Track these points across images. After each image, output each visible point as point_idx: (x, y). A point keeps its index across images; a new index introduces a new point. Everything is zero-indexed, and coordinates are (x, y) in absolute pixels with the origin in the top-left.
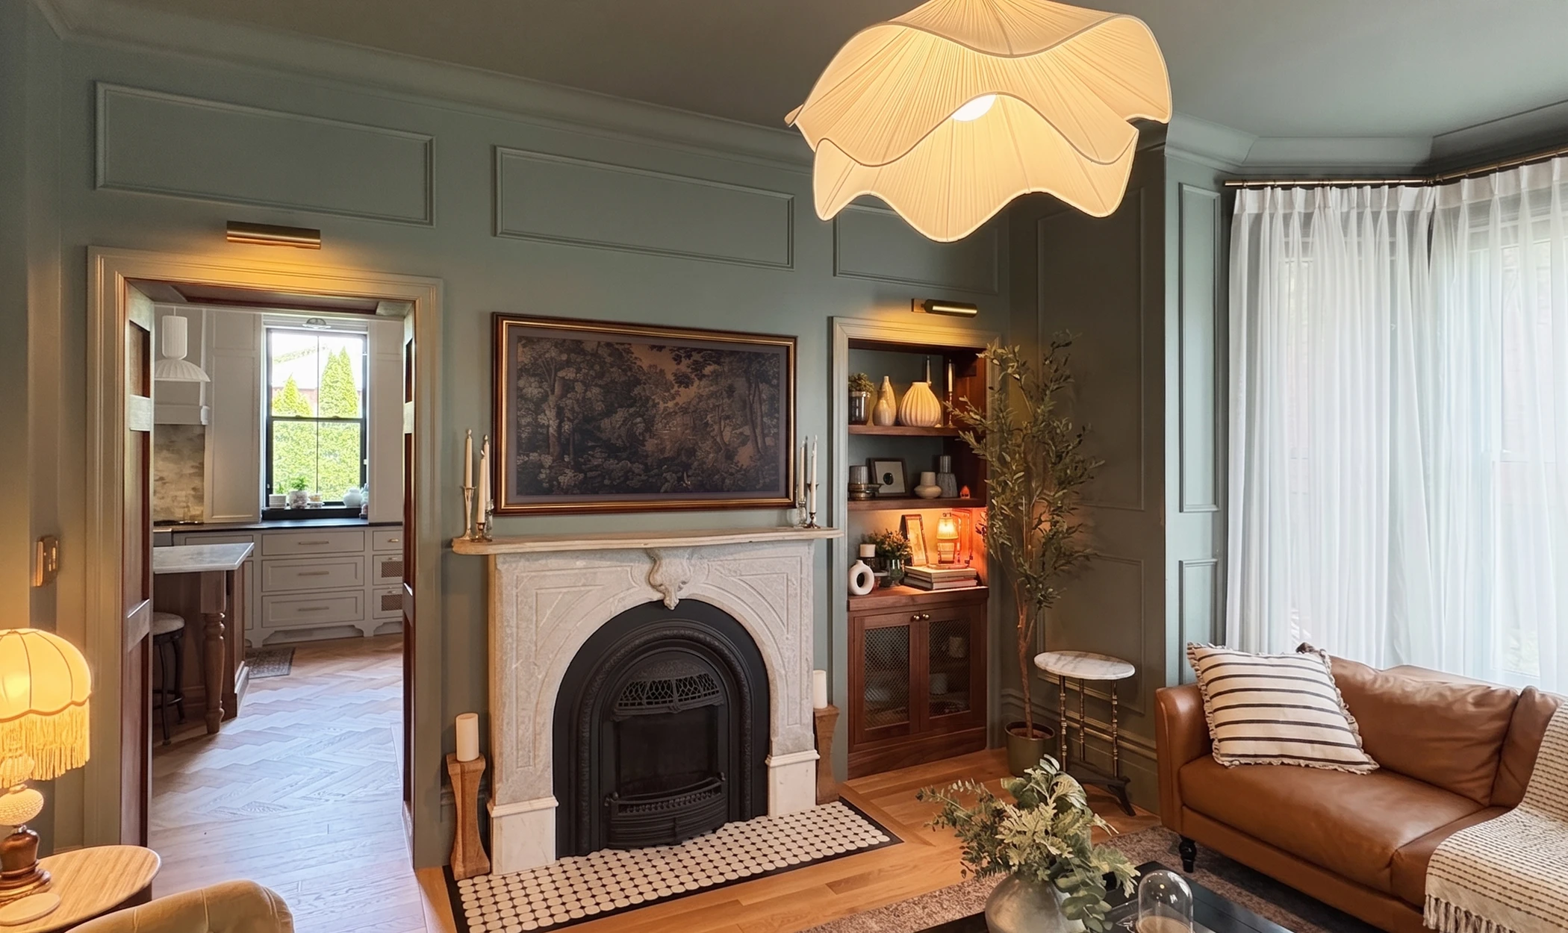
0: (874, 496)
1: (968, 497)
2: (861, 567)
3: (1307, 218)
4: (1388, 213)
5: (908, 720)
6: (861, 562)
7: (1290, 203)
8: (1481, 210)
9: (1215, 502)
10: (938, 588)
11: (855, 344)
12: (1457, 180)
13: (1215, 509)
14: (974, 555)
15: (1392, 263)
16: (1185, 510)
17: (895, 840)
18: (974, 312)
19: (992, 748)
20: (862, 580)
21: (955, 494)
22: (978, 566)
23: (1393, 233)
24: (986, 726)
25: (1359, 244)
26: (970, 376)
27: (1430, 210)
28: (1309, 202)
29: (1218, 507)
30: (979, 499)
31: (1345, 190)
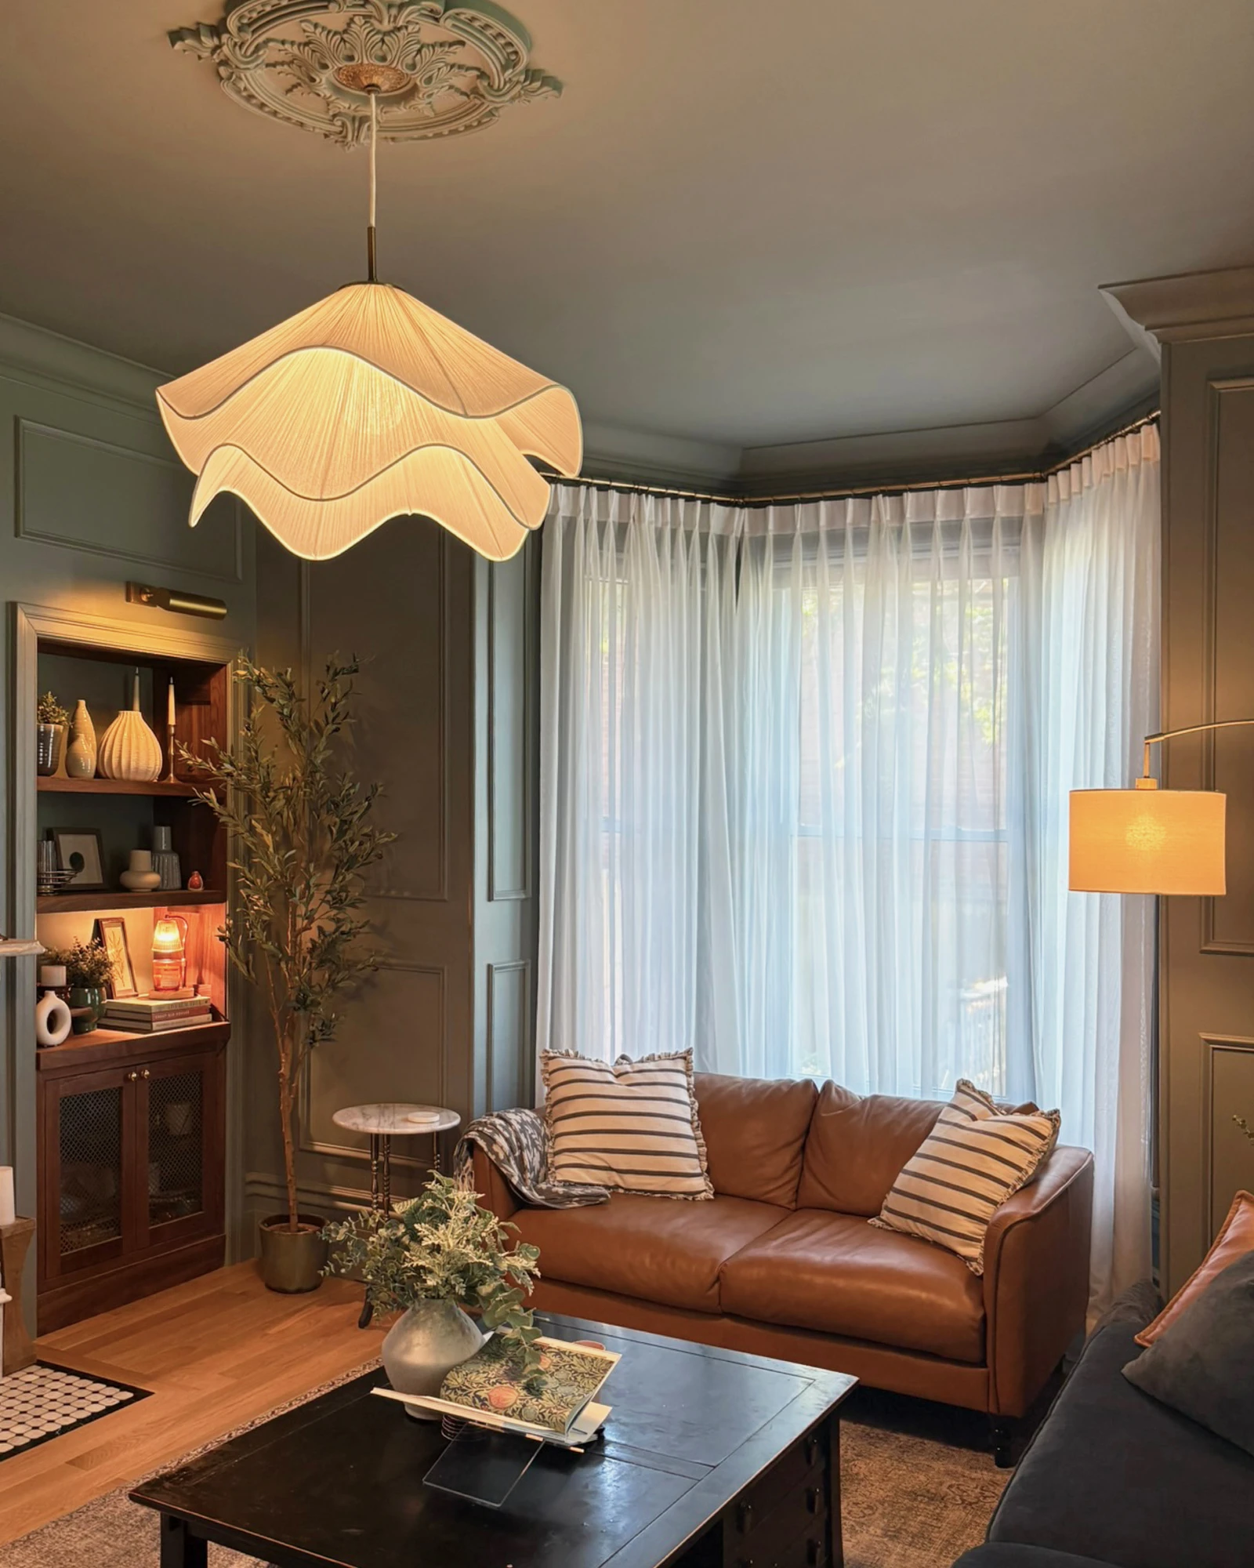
0: (62, 890)
1: (201, 889)
2: (53, 1002)
3: (622, 530)
4: (700, 534)
5: (119, 1235)
6: (52, 994)
7: (604, 508)
8: (784, 544)
9: (524, 887)
10: (160, 1029)
11: (48, 647)
12: (763, 505)
13: (523, 897)
14: (206, 975)
15: (703, 594)
16: (495, 898)
17: (140, 1395)
18: (223, 611)
19: (233, 1263)
20: (53, 1022)
21: (178, 884)
22: (213, 991)
23: (704, 560)
24: (221, 1229)
25: (672, 566)
26: (199, 703)
27: (739, 536)
28: (624, 508)
29: (525, 893)
30: (215, 892)
31: (660, 500)
